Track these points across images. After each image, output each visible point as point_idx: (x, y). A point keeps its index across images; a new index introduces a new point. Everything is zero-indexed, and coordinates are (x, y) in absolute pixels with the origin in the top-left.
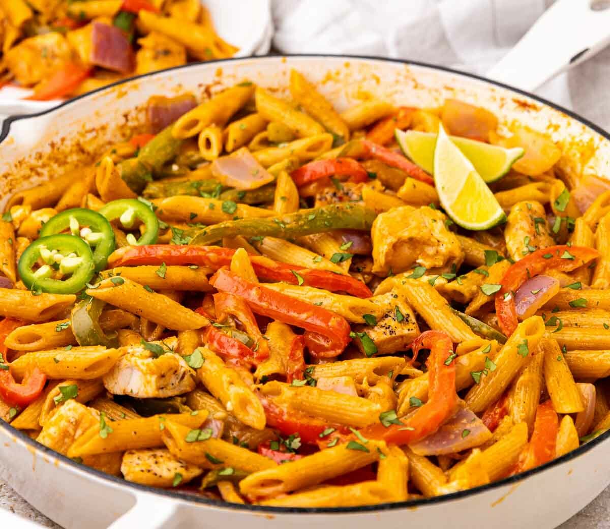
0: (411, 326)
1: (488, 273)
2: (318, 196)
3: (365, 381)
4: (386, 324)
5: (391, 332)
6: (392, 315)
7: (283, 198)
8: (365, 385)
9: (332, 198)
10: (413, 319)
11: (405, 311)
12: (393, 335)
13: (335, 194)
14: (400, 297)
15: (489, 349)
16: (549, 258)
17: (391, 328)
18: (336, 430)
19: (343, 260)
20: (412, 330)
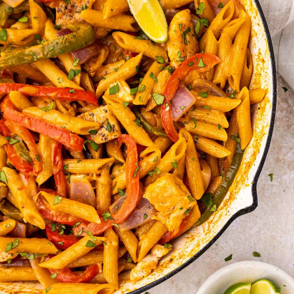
0: (116, 133)
1: (157, 80)
2: (57, 9)
3: (94, 175)
4: (102, 133)
5: (106, 139)
6: (105, 126)
7: (35, 18)
8: (95, 178)
9: (65, 10)
10: (117, 128)
11: (113, 122)
12: (107, 141)
13: (66, 8)
14: (108, 111)
15: (156, 159)
16: (192, 65)
17: (105, 136)
18: (81, 223)
19: (76, 75)
20: (116, 136)
